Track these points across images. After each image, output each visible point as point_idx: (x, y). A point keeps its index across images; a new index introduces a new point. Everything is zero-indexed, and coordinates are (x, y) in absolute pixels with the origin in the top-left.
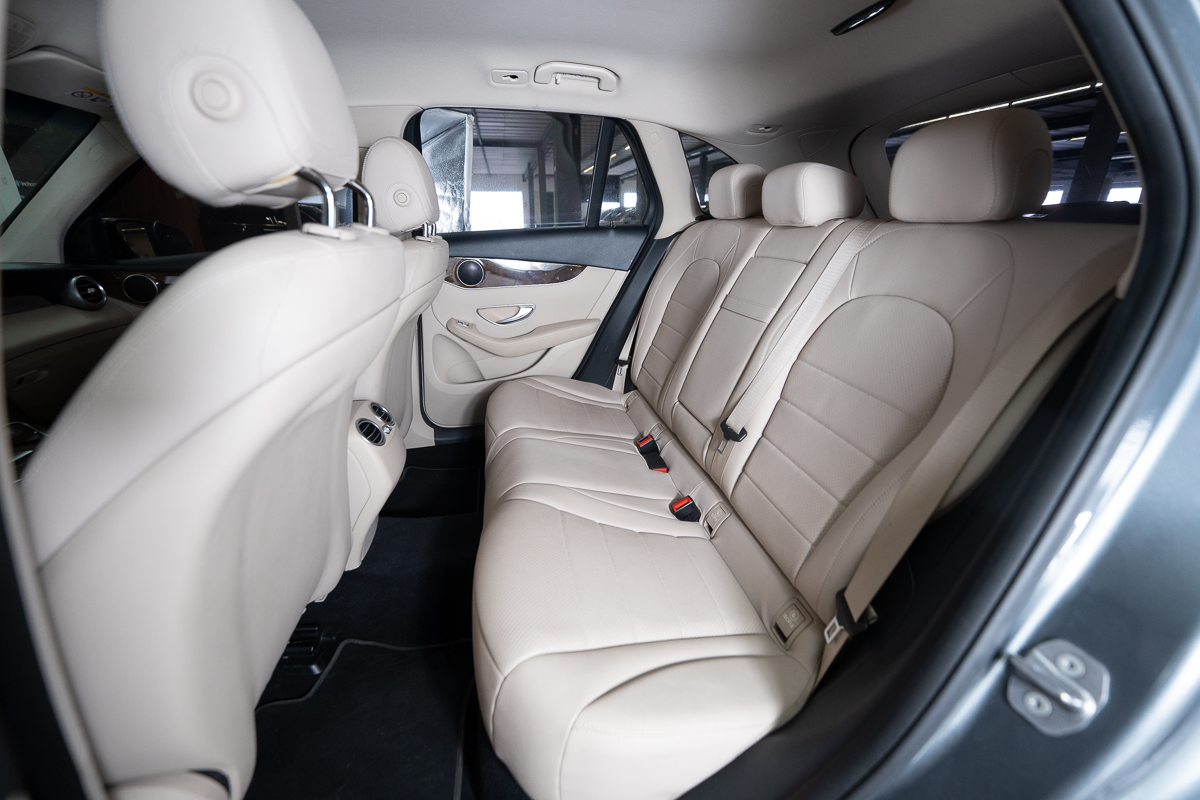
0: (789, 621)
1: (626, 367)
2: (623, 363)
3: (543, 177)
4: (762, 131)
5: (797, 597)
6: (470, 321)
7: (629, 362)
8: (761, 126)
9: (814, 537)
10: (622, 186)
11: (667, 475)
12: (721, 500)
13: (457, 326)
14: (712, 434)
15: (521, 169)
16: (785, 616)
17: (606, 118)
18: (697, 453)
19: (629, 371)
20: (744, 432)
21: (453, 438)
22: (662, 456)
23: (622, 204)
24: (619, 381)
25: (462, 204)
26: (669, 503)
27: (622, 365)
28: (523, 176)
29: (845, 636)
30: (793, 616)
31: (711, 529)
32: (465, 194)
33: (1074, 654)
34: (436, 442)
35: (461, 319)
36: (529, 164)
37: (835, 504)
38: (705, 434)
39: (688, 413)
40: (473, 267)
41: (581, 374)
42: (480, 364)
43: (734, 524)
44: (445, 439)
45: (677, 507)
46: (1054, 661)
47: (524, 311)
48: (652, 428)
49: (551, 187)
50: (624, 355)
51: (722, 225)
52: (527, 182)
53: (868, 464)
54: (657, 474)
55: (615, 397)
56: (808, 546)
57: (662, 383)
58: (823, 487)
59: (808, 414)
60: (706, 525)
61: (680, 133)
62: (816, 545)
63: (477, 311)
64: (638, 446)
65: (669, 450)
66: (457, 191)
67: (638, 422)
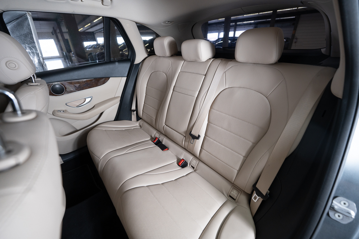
0: (234, 194)
1: (135, 112)
2: (134, 111)
3: (62, 33)
4: (167, 23)
5: (234, 186)
6: (64, 109)
7: (137, 110)
8: (167, 21)
9: (238, 168)
10: (96, 35)
11: (169, 151)
12: (193, 157)
13: (58, 114)
14: (185, 137)
15: (51, 30)
16: (232, 192)
17: (106, 17)
18: (180, 143)
19: (137, 113)
20: (199, 136)
21: (71, 157)
22: (163, 143)
23: (97, 42)
24: (134, 117)
25: (38, 55)
26: (176, 162)
27: (134, 112)
28: (52, 33)
29: (261, 200)
30: (235, 192)
31: (193, 168)
32: (38, 50)
33: (345, 200)
34: (63, 161)
35: (59, 109)
36: (53, 28)
37: (242, 158)
38: (182, 137)
39: (171, 129)
40: (57, 86)
41: (118, 118)
42: (73, 124)
43: (201, 164)
44: (67, 159)
45: (180, 164)
46: (340, 203)
47: (88, 100)
48: (155, 134)
49: (67, 37)
50: (134, 107)
51: (162, 59)
52: (55, 35)
53: (250, 144)
54: (166, 152)
55: (134, 124)
56: (236, 172)
57: (155, 118)
58: (236, 152)
59: (222, 128)
60: (190, 166)
61: (136, 23)
62: (239, 171)
63: (66, 104)
64: (154, 142)
65: (165, 141)
66: (33, 49)
67: (148, 132)
